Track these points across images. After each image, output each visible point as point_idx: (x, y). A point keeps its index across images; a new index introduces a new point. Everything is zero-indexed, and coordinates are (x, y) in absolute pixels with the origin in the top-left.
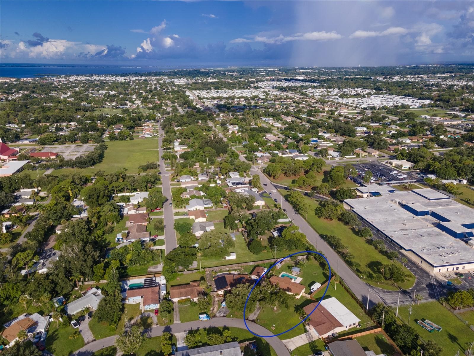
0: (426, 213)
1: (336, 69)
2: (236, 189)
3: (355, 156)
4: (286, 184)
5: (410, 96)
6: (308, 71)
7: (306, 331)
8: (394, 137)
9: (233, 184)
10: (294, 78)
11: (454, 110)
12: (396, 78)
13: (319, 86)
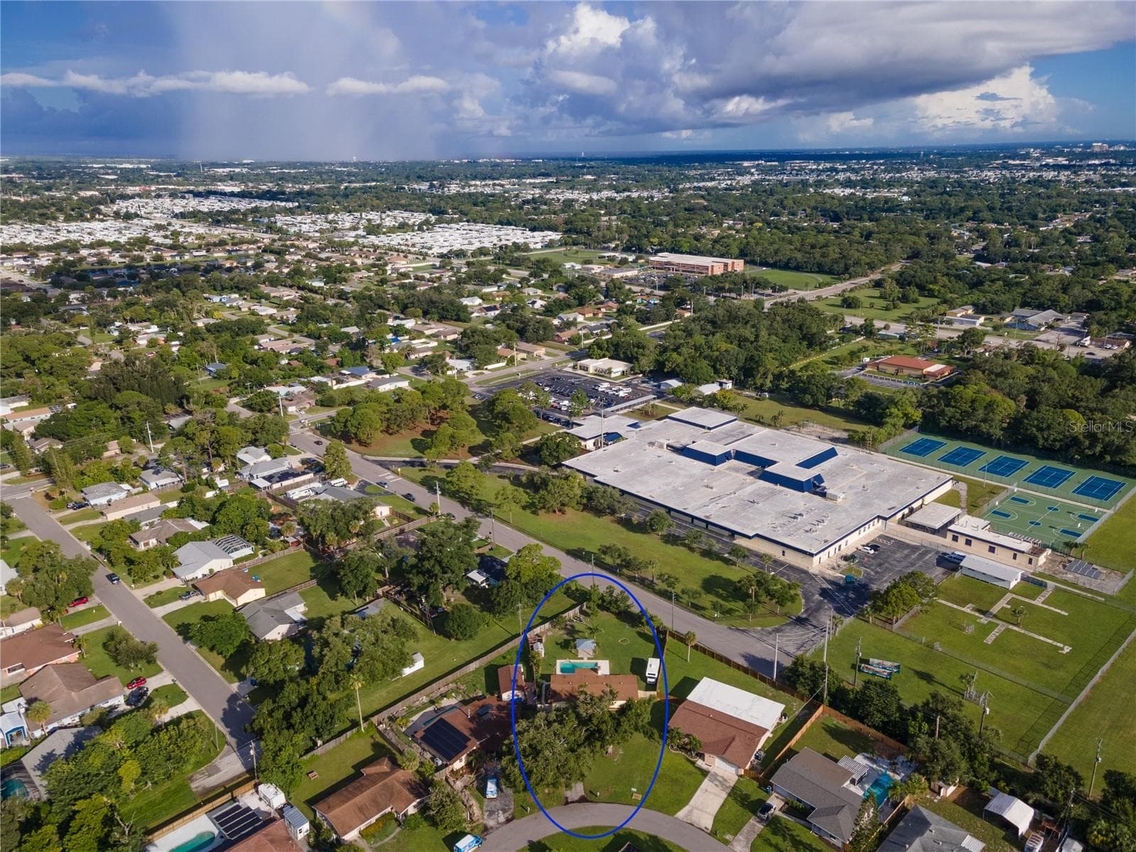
0: (726, 457)
1: (304, 165)
2: (290, 492)
3: (503, 364)
4: (402, 453)
5: (511, 225)
6: (237, 170)
7: (705, 773)
8: (551, 311)
9: (269, 478)
10: (212, 188)
11: (607, 249)
12: (454, 188)
13: (299, 207)
